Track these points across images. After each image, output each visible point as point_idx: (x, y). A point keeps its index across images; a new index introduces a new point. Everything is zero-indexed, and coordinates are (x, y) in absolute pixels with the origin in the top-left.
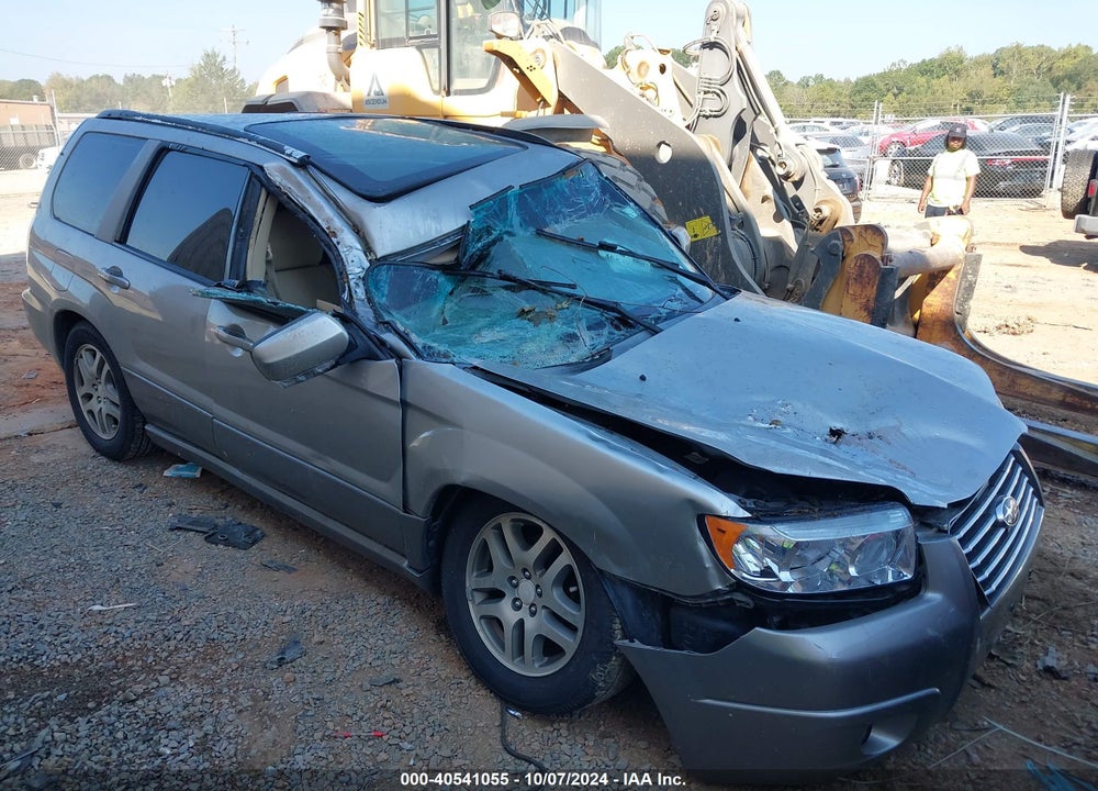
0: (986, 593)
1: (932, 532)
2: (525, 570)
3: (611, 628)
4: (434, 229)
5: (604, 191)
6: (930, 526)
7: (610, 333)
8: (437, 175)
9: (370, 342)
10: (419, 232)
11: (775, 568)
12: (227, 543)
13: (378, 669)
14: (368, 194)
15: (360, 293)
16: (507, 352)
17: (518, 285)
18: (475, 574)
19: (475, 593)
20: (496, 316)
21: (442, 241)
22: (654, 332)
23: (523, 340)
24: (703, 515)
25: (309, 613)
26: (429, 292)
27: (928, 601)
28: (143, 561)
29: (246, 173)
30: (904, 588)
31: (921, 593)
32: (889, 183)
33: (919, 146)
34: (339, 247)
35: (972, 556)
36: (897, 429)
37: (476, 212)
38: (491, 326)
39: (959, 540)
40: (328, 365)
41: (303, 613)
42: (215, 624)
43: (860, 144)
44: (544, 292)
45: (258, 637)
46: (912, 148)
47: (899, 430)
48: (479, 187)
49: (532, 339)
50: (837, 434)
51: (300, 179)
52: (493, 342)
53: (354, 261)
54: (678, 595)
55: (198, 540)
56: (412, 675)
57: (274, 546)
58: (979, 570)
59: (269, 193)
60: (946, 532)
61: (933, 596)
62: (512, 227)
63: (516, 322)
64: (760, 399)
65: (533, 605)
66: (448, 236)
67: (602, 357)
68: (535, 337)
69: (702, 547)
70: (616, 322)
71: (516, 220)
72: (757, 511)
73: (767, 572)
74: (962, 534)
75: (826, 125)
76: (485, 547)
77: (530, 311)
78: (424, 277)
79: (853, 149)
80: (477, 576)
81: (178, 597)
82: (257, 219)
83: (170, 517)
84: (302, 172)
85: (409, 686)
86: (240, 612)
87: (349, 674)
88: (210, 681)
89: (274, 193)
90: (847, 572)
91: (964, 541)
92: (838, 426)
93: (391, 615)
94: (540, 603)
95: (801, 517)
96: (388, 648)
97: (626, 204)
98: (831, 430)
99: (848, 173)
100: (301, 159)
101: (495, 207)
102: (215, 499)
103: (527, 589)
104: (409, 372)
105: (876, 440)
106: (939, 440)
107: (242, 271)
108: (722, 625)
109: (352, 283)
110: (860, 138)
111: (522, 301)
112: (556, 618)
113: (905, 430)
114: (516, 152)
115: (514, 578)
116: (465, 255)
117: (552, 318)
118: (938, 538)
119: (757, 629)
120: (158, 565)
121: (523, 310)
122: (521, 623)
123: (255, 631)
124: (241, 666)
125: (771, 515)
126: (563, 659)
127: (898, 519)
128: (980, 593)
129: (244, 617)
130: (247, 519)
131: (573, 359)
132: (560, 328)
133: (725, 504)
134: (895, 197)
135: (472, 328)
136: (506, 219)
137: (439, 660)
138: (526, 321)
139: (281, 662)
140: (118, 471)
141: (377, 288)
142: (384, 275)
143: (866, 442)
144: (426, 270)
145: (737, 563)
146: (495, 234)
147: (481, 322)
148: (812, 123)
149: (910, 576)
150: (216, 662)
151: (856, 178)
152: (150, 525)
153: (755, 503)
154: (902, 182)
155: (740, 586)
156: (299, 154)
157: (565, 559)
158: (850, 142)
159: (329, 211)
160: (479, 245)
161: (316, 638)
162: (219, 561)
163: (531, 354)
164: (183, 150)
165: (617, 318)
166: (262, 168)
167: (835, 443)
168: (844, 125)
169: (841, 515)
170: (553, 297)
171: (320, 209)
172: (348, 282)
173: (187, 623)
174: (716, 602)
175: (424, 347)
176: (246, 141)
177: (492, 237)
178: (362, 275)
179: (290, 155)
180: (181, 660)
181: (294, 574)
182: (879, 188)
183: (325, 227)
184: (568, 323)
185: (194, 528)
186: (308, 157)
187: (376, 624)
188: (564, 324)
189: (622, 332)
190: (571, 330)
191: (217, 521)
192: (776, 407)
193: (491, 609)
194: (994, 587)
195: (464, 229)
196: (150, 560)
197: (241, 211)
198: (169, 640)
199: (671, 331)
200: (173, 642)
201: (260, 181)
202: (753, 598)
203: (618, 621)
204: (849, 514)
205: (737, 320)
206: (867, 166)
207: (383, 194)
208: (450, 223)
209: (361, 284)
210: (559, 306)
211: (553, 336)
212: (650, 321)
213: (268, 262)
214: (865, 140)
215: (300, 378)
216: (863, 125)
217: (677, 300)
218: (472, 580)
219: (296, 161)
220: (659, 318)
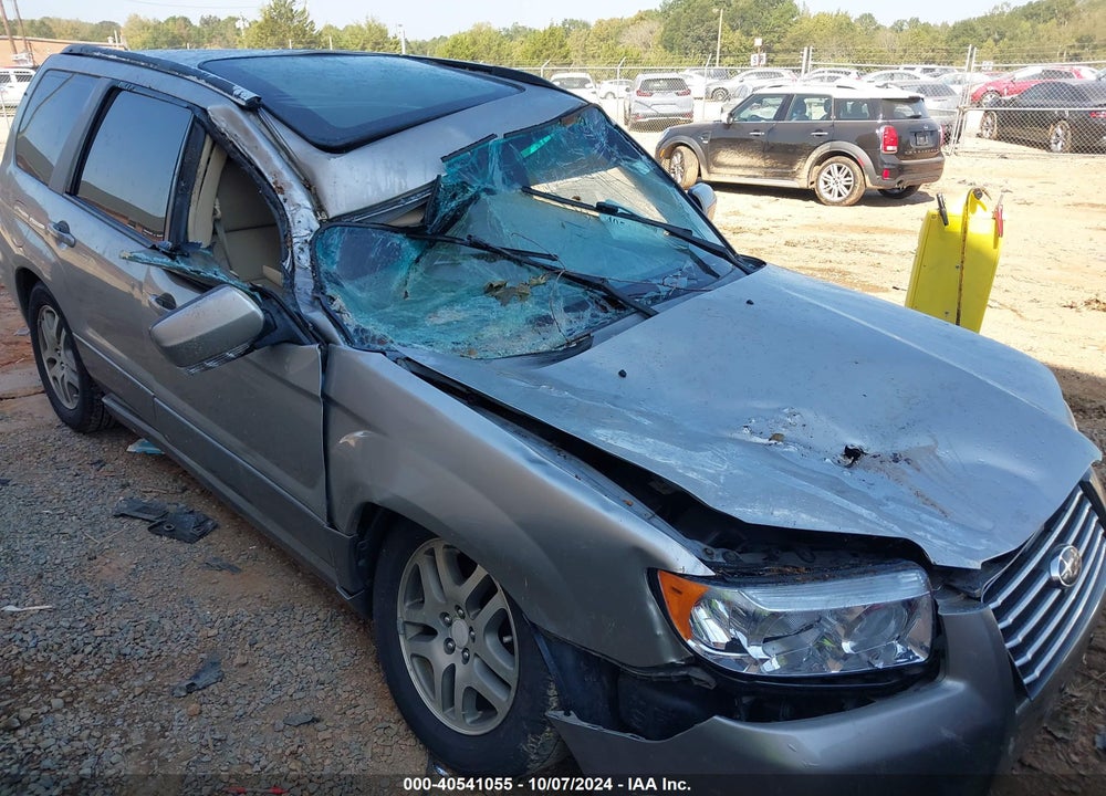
0: (1026, 681)
1: (958, 599)
2: (458, 608)
3: (545, 694)
4: (397, 186)
5: (611, 143)
6: (957, 591)
7: (593, 316)
8: (409, 120)
9: (291, 323)
10: (379, 189)
11: (744, 640)
12: (172, 534)
13: (299, 703)
14: (321, 142)
15: (304, 259)
16: (462, 337)
17: (492, 253)
18: (407, 604)
19: (407, 626)
20: (462, 291)
21: (407, 199)
22: (647, 314)
23: (484, 322)
24: (655, 570)
25: (239, 626)
26: (390, 258)
27: (947, 690)
28: (75, 553)
29: (187, 117)
30: (917, 671)
31: (939, 678)
32: (979, 136)
33: (1015, 96)
34: (285, 205)
35: (1009, 632)
36: (931, 450)
37: (449, 166)
38: (450, 303)
39: (994, 610)
40: (241, 349)
41: (233, 625)
42: (131, 635)
43: (951, 93)
44: (519, 263)
45: (176, 654)
46: (1008, 98)
47: (933, 452)
48: (454, 136)
49: (496, 322)
50: (853, 454)
51: (247, 124)
52: (448, 324)
53: (302, 221)
54: (623, 664)
55: (141, 528)
56: (336, 714)
57: (224, 542)
58: (1019, 650)
59: (214, 143)
60: (979, 599)
61: (953, 686)
62: (493, 183)
63: (482, 300)
64: (762, 405)
65: (465, 650)
66: (414, 193)
67: (580, 344)
68: (500, 318)
69: (653, 608)
70: (602, 302)
71: (498, 175)
72: (724, 567)
73: (734, 645)
74: (999, 601)
75: (917, 72)
76: (417, 575)
77: (499, 287)
78: (384, 242)
79: (943, 98)
80: (409, 607)
81: (101, 599)
82: (201, 170)
83: (119, 500)
84: (252, 117)
85: (328, 727)
86: (163, 621)
87: (264, 709)
88: (105, 709)
89: (220, 141)
90: (840, 648)
91: (1000, 613)
92: (856, 443)
93: (328, 635)
94: (472, 648)
95: (782, 578)
96: (315, 677)
97: (637, 157)
98: (846, 448)
99: (930, 125)
100: (250, 102)
101: (473, 160)
102: (175, 481)
103: (460, 630)
104: (335, 361)
105: (902, 465)
106: (983, 467)
107: (183, 232)
108: (678, 703)
109: (296, 248)
110: (952, 87)
111: (495, 273)
112: (490, 671)
113: (941, 453)
114: (511, 94)
115: (447, 615)
116: (434, 216)
117: (523, 296)
118: (966, 608)
119: (715, 717)
120: (90, 559)
121: (491, 285)
122: (452, 668)
123: (174, 645)
124: (146, 691)
125: (743, 574)
126: (495, 720)
127: (910, 584)
128: (1017, 680)
129: (167, 628)
130: (202, 507)
131: (544, 347)
132: (531, 308)
133: (682, 557)
134: (986, 152)
135: (429, 305)
136: (486, 172)
137: (370, 695)
138: (493, 299)
139: (190, 689)
140: (80, 444)
141: (326, 254)
142: (336, 238)
143: (889, 466)
144: (387, 233)
145: (697, 631)
146: (472, 191)
147: (444, 297)
148: (901, 70)
149: (922, 659)
150: (119, 683)
151: (941, 131)
152: (95, 509)
153: (724, 555)
154: (994, 135)
155: (697, 660)
156: (248, 95)
157: (498, 602)
158: (937, 91)
159: (278, 163)
160: (453, 204)
161: (239, 660)
162: (159, 557)
163: (492, 340)
164: (132, 88)
165: (604, 297)
166: (205, 111)
167: (849, 466)
168: (937, 71)
169: (833, 578)
170: (529, 270)
171: (268, 160)
172: (292, 247)
173: (99, 633)
174: (670, 677)
175: (356, 330)
176: (194, 79)
177: (468, 195)
178: (309, 239)
179: (238, 97)
180: (83, 680)
181: (237, 576)
182: (968, 142)
183: (271, 181)
184: (542, 302)
185: (141, 515)
186: (259, 99)
187: (309, 645)
188: (537, 303)
189: (609, 315)
190: (544, 312)
191: (168, 507)
192: (781, 417)
193: (422, 647)
194: (1037, 673)
195: (434, 185)
196: (83, 553)
197: (183, 159)
198: (75, 653)
199: (668, 315)
200: (79, 657)
201: (203, 126)
202: (715, 677)
203: (553, 686)
204: (845, 577)
205: (749, 302)
206: (955, 119)
207: (341, 143)
208: (417, 177)
209: (307, 249)
210: (535, 282)
211: (521, 320)
212: (643, 302)
213: (216, 221)
214: (957, 89)
215: (209, 364)
216: (957, 72)
217: (684, 275)
218: (403, 611)
219: (244, 104)
220: (657, 298)
